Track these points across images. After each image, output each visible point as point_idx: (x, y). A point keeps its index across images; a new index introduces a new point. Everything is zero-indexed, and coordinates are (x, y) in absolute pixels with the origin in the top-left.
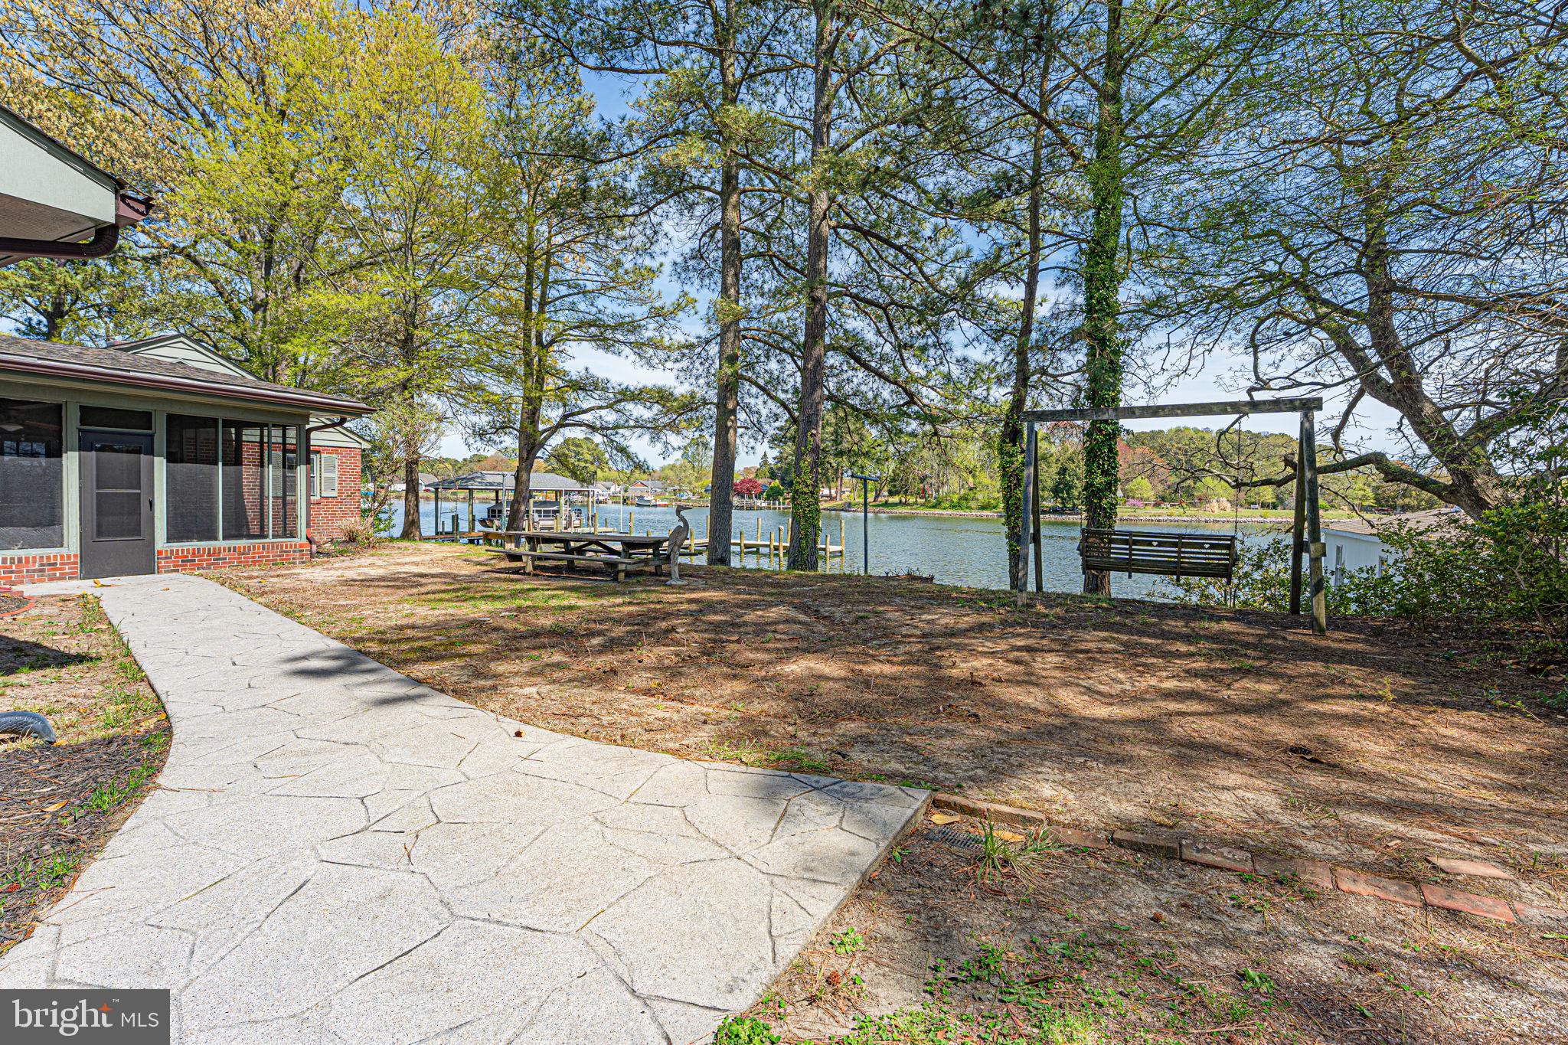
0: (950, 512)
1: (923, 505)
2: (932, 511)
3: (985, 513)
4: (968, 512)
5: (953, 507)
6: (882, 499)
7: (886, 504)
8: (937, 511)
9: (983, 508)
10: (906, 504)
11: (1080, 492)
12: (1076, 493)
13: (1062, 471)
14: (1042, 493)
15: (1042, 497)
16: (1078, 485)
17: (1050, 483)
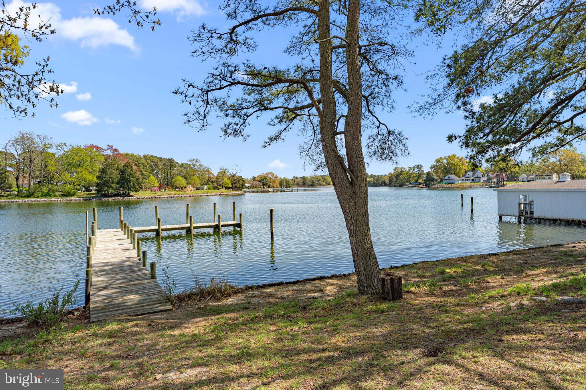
11: (134, 184)
12: (132, 185)
13: (122, 172)
14: (112, 185)
15: (112, 187)
16: (133, 180)
17: (116, 180)
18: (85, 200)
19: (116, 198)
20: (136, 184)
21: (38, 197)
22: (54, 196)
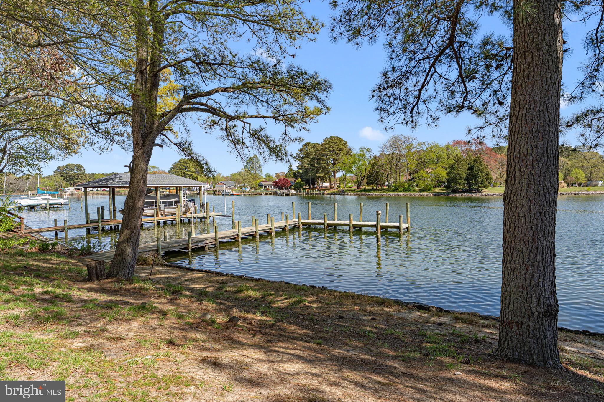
0: (404, 193)
1: (387, 190)
2: (393, 193)
3: (425, 193)
4: (415, 194)
5: (405, 190)
6: (362, 187)
7: (365, 190)
8: (397, 193)
9: (423, 190)
10: (376, 190)
11: (482, 180)
12: (480, 180)
13: (471, 168)
14: (459, 181)
15: (460, 183)
16: (481, 176)
17: (464, 175)
18: (435, 195)
19: (463, 194)
20: (485, 180)
21: (401, 192)
22: (413, 191)
